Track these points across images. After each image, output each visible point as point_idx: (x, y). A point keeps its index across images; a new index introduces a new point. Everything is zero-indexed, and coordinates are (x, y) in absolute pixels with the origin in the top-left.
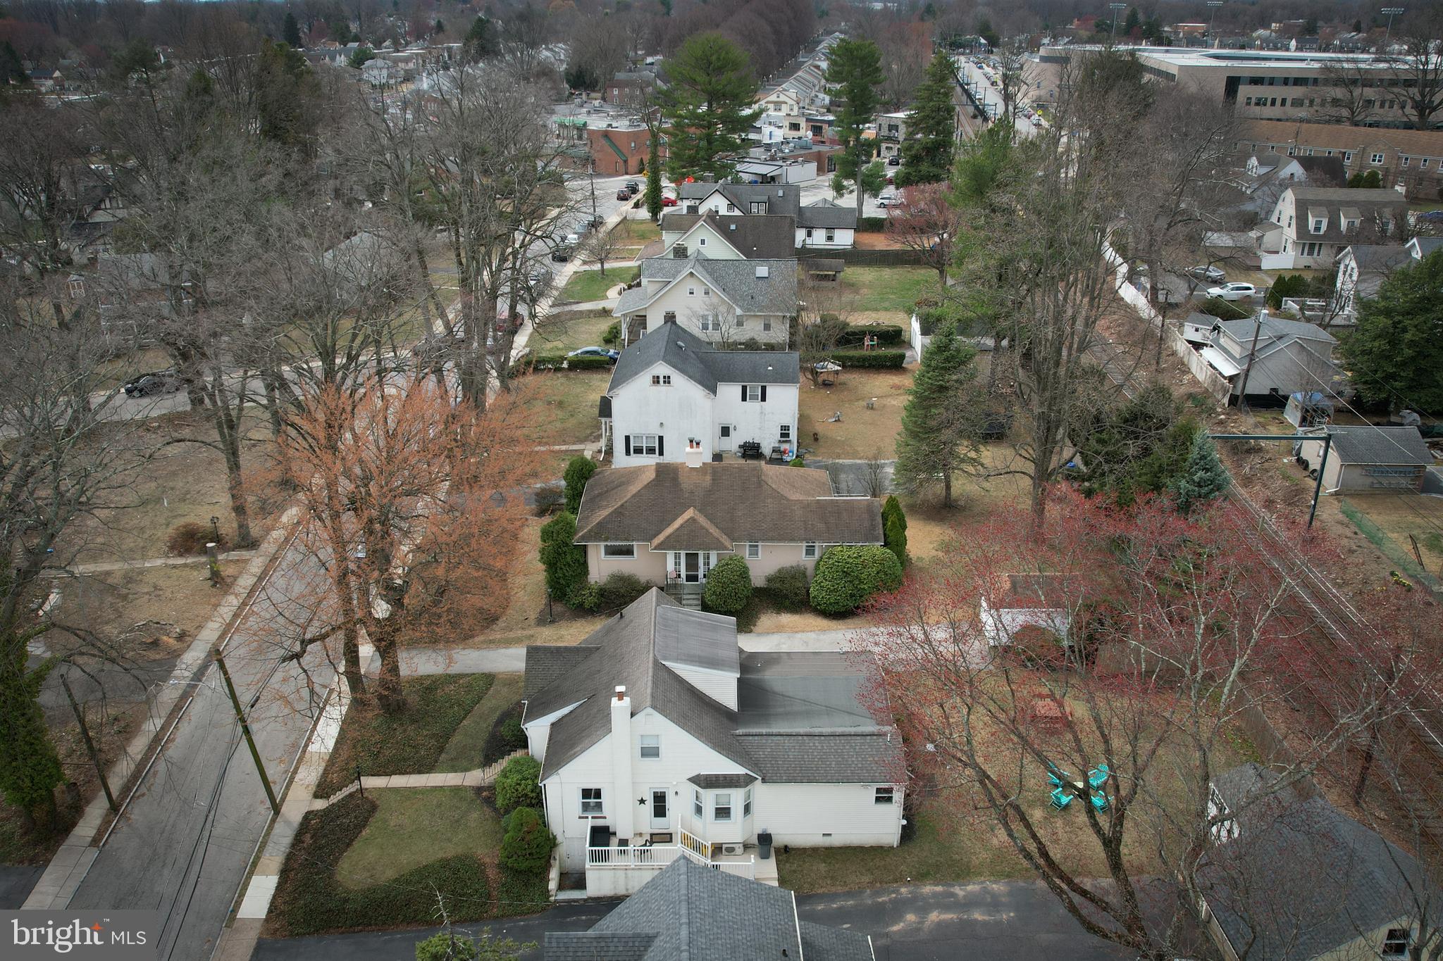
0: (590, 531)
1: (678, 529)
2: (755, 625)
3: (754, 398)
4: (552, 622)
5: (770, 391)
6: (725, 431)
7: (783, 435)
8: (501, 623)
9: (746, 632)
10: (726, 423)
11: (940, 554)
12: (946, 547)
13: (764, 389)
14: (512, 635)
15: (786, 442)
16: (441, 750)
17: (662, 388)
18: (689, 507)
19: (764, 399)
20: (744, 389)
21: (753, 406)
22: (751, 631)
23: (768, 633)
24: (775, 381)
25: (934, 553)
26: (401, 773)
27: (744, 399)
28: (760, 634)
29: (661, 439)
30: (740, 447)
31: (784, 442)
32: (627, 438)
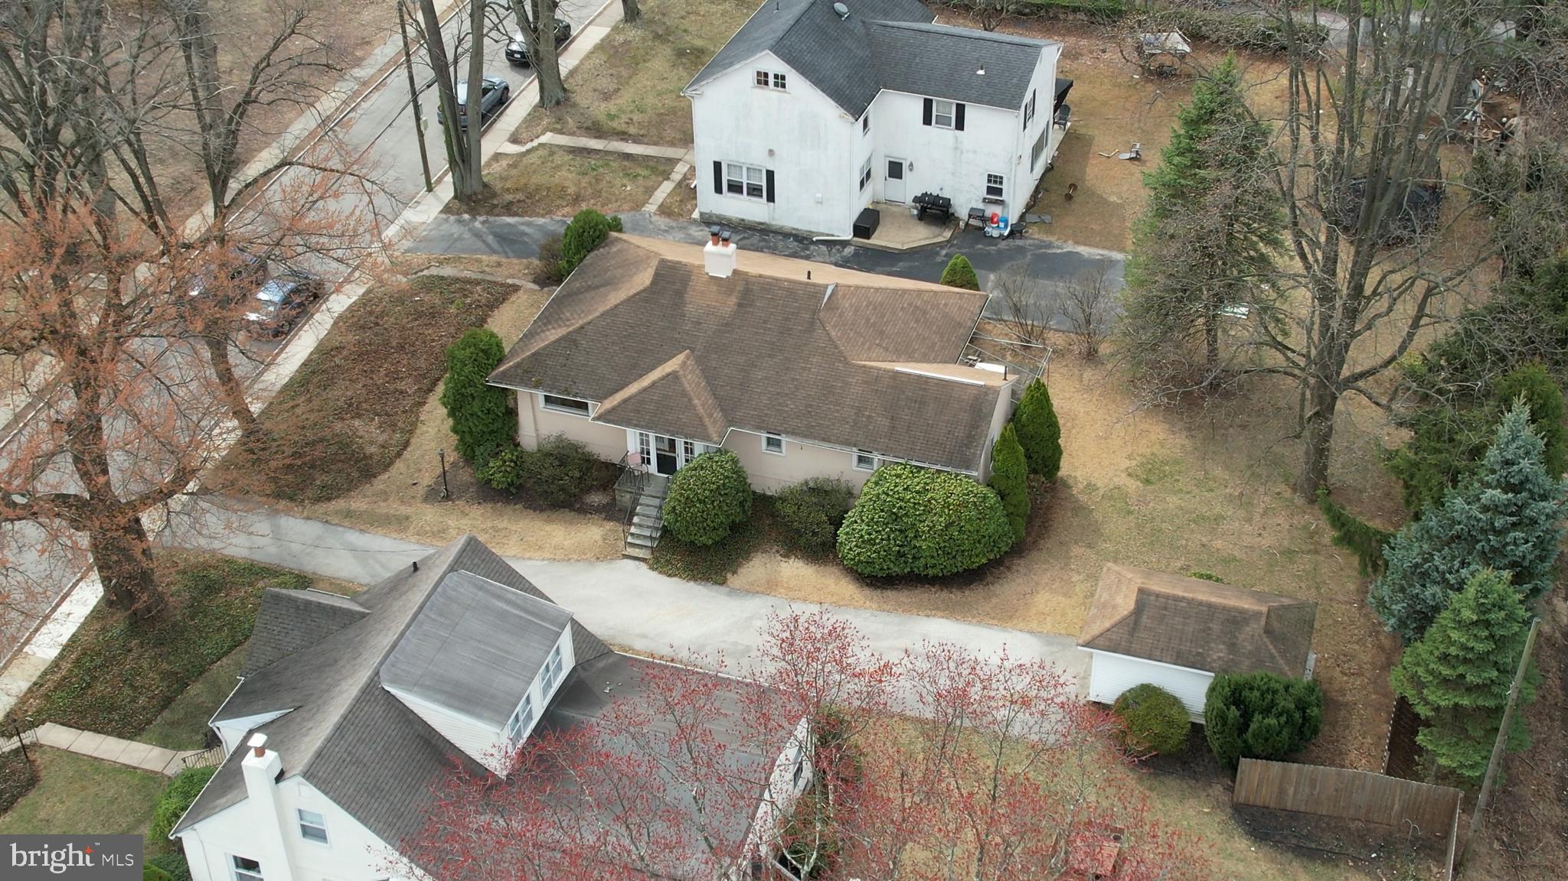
0: (518, 365)
1: (645, 390)
2: (734, 573)
3: (943, 121)
4: (448, 497)
5: (972, 113)
6: (895, 170)
7: (990, 190)
8: (380, 483)
9: (716, 583)
10: (898, 155)
11: (1133, 485)
12: (1151, 473)
13: (961, 110)
14: (383, 508)
15: (996, 202)
16: (167, 702)
17: (771, 93)
18: (685, 348)
19: (960, 125)
20: (928, 105)
21: (941, 136)
22: (723, 583)
23: (748, 592)
24: (978, 101)
25: (1123, 480)
26: (96, 731)
27: (927, 121)
28: (734, 592)
29: (770, 175)
30: (916, 200)
31: (991, 202)
32: (717, 166)
